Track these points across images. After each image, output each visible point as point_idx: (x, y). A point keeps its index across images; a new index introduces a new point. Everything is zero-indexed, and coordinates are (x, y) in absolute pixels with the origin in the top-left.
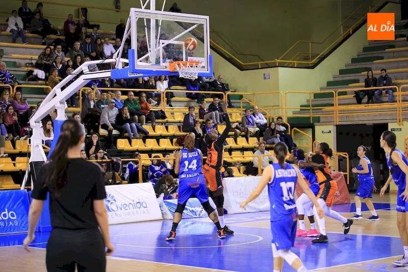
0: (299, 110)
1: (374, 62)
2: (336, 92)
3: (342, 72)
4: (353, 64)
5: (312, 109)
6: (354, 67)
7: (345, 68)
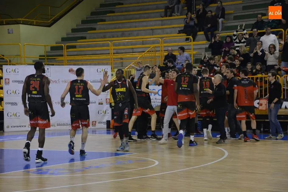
0: (38, 59)
1: (98, 23)
2: (65, 46)
3: (74, 30)
4: (83, 25)
5: (47, 59)
6: (83, 27)
7: (76, 28)
